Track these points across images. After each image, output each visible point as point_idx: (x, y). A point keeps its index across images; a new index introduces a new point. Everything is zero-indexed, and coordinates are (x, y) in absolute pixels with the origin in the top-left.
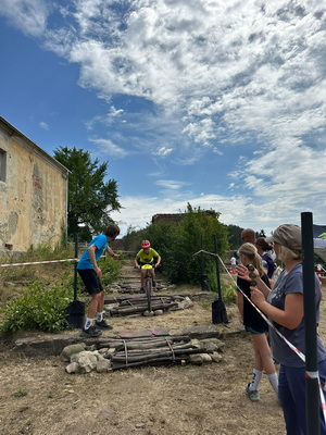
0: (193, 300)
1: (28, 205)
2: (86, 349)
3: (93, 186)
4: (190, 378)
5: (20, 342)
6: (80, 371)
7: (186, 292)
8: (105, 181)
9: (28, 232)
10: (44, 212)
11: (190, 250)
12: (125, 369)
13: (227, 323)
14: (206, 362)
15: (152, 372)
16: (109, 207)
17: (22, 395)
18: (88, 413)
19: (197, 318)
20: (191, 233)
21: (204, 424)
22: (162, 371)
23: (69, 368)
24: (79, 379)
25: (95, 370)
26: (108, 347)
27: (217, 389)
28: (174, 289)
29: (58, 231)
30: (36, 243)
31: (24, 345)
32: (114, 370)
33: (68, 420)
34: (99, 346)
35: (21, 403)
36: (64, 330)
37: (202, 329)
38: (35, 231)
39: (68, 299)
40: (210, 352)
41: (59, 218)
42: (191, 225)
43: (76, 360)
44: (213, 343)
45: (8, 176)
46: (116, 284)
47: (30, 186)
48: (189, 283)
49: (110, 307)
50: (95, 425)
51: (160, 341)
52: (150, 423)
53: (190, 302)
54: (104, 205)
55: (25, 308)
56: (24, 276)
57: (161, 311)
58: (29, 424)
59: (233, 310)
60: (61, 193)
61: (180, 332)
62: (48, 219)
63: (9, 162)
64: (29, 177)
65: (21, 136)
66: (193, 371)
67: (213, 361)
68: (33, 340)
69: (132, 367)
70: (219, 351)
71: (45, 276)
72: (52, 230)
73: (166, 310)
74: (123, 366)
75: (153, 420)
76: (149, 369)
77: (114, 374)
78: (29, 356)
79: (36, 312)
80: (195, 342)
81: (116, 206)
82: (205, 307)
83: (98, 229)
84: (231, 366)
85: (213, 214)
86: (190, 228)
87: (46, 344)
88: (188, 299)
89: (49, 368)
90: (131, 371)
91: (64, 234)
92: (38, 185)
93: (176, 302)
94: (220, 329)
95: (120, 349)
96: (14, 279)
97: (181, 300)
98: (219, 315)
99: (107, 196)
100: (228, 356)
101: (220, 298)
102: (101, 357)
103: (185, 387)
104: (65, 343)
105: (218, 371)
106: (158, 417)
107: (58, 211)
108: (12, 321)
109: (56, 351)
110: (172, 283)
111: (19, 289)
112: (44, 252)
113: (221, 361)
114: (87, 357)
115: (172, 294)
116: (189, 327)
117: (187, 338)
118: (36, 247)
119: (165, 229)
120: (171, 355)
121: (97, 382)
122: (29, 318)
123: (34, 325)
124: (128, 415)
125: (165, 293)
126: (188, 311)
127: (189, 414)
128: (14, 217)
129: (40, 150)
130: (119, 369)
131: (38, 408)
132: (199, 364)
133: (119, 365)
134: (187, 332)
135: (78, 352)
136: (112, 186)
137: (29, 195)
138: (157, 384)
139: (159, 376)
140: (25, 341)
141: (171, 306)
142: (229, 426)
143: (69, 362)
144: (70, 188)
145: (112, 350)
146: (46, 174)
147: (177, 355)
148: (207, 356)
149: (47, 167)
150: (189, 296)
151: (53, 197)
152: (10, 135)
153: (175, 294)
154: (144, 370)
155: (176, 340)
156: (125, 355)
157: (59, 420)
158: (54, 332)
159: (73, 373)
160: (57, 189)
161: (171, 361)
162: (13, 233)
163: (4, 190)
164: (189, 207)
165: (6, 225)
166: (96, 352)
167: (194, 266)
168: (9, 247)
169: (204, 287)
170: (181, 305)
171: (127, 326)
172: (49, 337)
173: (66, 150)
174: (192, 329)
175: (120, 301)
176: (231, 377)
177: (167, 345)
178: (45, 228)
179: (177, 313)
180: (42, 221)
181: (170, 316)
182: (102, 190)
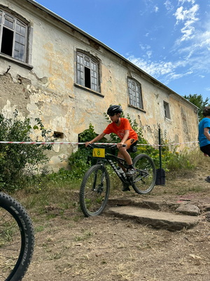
1: (181, 130)
10: (189, 134)
29: (197, 145)
45: (171, 116)
47: (181, 120)
60: (195, 121)
62: (192, 138)
63: (170, 109)
64: (180, 115)
65: (174, 93)
72: (194, 144)
92: (184, 119)
128: (177, 137)
137: (181, 125)
146: (187, 112)
149: (187, 108)
151: (192, 125)
152: (169, 94)
163: (171, 123)
165: (174, 142)
178: (191, 143)
180: (189, 139)
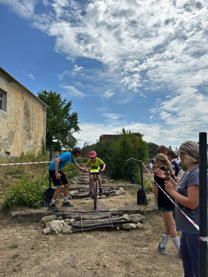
0: (125, 189)
1: (20, 127)
2: (56, 219)
3: (62, 116)
4: (122, 239)
5: (14, 214)
6: (52, 232)
7: (121, 184)
8: (71, 113)
9: (20, 144)
10: (31, 131)
11: (124, 158)
12: (81, 232)
13: (147, 204)
14: (133, 229)
15: (98, 234)
16: (73, 130)
17: (15, 247)
18: (57, 260)
19: (127, 200)
20: (125, 147)
21: (131, 268)
22: (104, 234)
23: (45, 231)
24: (52, 238)
25: (61, 232)
26: (71, 218)
27: (139, 246)
28: (113, 182)
29: (39, 144)
30: (26, 151)
31: (17, 216)
32: (74, 233)
33: (44, 264)
34: (64, 217)
35: (14, 252)
36: (43, 206)
37: (130, 208)
38: (25, 144)
39: (45, 187)
40: (135, 223)
41: (41, 135)
42: (125, 142)
43: (49, 226)
44: (137, 217)
45: (8, 108)
46: (76, 178)
47: (22, 115)
48: (123, 179)
49: (72, 193)
50: (61, 267)
51: (103, 215)
52: (96, 267)
53: (123, 191)
54: (69, 128)
55: (17, 192)
56: (17, 172)
57: (104, 196)
58: (19, 266)
59: (151, 196)
60: (42, 119)
61: (116, 209)
62: (33, 136)
63: (9, 99)
64: (21, 109)
65: (16, 82)
66: (124, 234)
67: (137, 228)
68: (22, 212)
69: (85, 231)
70: (141, 222)
71: (31, 173)
72: (36, 143)
73: (107, 195)
74: (80, 230)
75: (98, 265)
76: (96, 232)
77: (74, 235)
78: (20, 222)
79: (25, 195)
80: (126, 216)
81: (77, 129)
82: (132, 194)
83: (65, 143)
84: (149, 232)
85: (139, 135)
86: (124, 144)
87: (31, 215)
88: (122, 188)
89: (32, 230)
90: (84, 233)
91: (43, 146)
92: (27, 114)
93: (114, 190)
94: (142, 208)
95: (78, 219)
96: (11, 174)
97: (118, 189)
98: (142, 199)
99: (71, 122)
100: (147, 225)
101: (143, 189)
102: (66, 224)
103: (119, 244)
104: (43, 215)
105: (140, 235)
106: (101, 263)
107: (40, 131)
108: (9, 200)
109: (37, 220)
110: (112, 178)
111: (14, 180)
112: (31, 157)
113: (142, 229)
114: (56, 224)
115: (111, 185)
116: (122, 207)
117: (121, 213)
118: (25, 154)
119: (108, 144)
120: (110, 224)
121: (63, 240)
122: (20, 199)
123: (23, 203)
124: (83, 261)
125: (107, 185)
126: (122, 196)
127: (121, 262)
128: (12, 135)
129: (28, 92)
130: (77, 232)
131: (25, 256)
132: (128, 230)
133: (77, 230)
134: (121, 209)
135: (51, 220)
136: (75, 116)
137: (21, 121)
138: (101, 242)
139: (103, 237)
140: (17, 213)
141: (111, 193)
142: (147, 270)
143: (45, 227)
144: (48, 116)
145: (73, 220)
146: (33, 107)
147: (114, 224)
148: (133, 225)
149: (33, 103)
150: (122, 187)
151: (37, 122)
152: (10, 82)
153: (114, 185)
154: (93, 233)
155: (114, 214)
156: (81, 223)
157: (38, 263)
158: (36, 207)
159: (47, 234)
160: (39, 117)
161: (110, 228)
162: (11, 144)
163: (5, 117)
164: (124, 130)
165: (6, 139)
166: (63, 221)
167: (126, 168)
168: (8, 153)
169: (132, 181)
170: (117, 192)
171: (83, 205)
172: (33, 211)
173: (45, 92)
174: (124, 208)
175: (78, 189)
176: (148, 239)
177: (108, 217)
178: (31, 142)
179: (115, 197)
180: (30, 138)
181: (110, 199)
182: (68, 119)
